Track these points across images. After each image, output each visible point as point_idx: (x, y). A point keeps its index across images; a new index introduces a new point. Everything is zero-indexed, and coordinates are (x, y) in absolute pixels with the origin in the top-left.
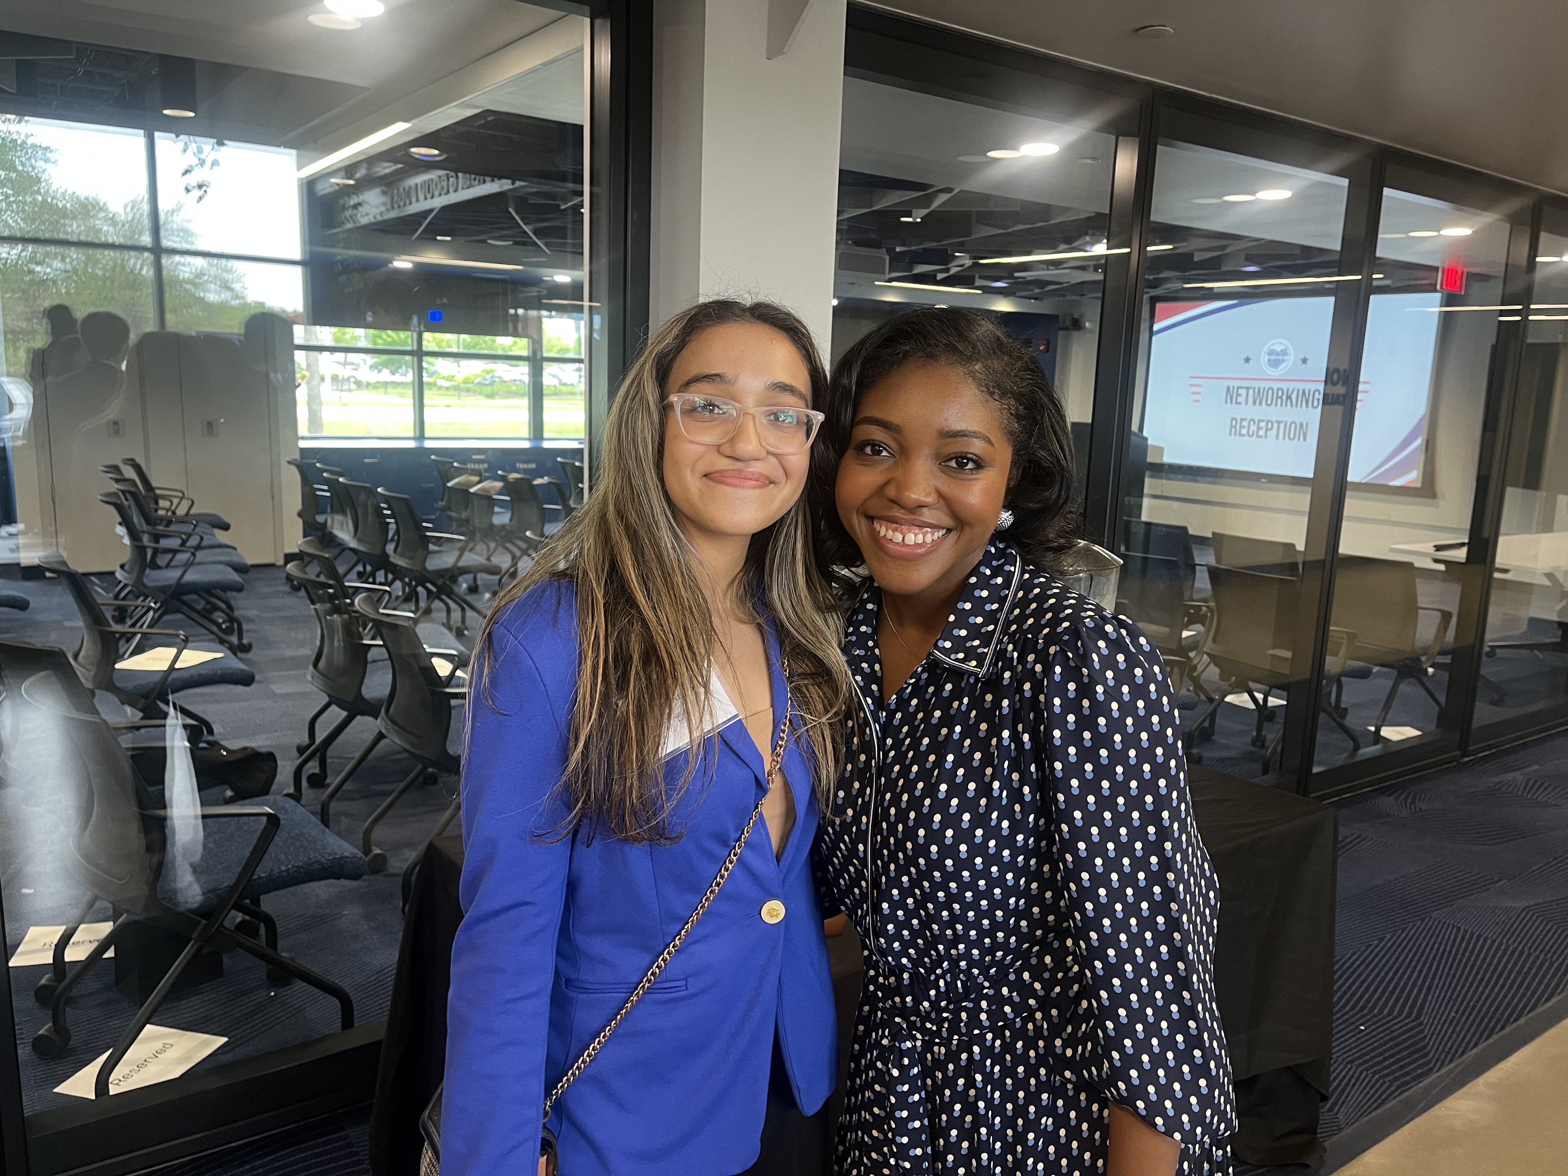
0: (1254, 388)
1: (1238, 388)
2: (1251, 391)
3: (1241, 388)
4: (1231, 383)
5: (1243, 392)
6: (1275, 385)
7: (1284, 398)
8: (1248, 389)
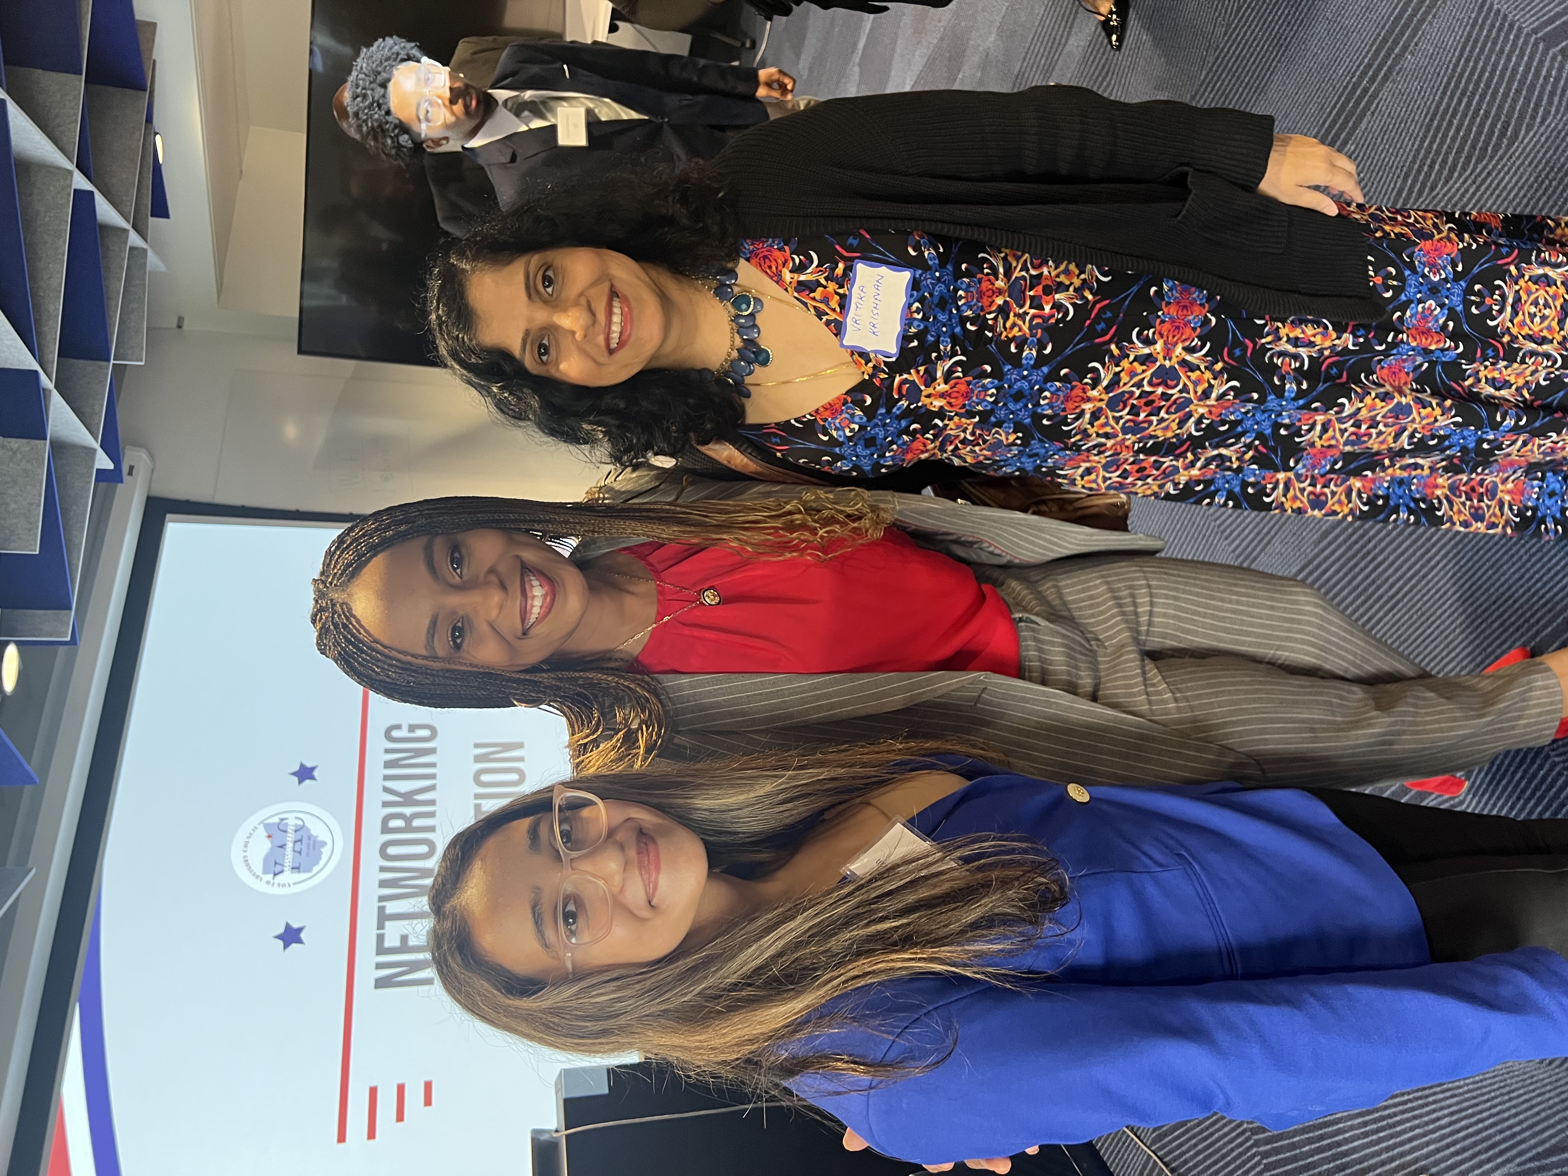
0: (382, 899)
1: (381, 950)
2: (392, 907)
3: (380, 938)
4: (366, 974)
5: (393, 934)
6: (373, 839)
7: (408, 811)
8: (383, 918)
